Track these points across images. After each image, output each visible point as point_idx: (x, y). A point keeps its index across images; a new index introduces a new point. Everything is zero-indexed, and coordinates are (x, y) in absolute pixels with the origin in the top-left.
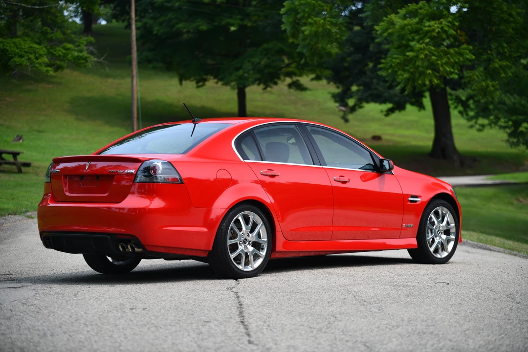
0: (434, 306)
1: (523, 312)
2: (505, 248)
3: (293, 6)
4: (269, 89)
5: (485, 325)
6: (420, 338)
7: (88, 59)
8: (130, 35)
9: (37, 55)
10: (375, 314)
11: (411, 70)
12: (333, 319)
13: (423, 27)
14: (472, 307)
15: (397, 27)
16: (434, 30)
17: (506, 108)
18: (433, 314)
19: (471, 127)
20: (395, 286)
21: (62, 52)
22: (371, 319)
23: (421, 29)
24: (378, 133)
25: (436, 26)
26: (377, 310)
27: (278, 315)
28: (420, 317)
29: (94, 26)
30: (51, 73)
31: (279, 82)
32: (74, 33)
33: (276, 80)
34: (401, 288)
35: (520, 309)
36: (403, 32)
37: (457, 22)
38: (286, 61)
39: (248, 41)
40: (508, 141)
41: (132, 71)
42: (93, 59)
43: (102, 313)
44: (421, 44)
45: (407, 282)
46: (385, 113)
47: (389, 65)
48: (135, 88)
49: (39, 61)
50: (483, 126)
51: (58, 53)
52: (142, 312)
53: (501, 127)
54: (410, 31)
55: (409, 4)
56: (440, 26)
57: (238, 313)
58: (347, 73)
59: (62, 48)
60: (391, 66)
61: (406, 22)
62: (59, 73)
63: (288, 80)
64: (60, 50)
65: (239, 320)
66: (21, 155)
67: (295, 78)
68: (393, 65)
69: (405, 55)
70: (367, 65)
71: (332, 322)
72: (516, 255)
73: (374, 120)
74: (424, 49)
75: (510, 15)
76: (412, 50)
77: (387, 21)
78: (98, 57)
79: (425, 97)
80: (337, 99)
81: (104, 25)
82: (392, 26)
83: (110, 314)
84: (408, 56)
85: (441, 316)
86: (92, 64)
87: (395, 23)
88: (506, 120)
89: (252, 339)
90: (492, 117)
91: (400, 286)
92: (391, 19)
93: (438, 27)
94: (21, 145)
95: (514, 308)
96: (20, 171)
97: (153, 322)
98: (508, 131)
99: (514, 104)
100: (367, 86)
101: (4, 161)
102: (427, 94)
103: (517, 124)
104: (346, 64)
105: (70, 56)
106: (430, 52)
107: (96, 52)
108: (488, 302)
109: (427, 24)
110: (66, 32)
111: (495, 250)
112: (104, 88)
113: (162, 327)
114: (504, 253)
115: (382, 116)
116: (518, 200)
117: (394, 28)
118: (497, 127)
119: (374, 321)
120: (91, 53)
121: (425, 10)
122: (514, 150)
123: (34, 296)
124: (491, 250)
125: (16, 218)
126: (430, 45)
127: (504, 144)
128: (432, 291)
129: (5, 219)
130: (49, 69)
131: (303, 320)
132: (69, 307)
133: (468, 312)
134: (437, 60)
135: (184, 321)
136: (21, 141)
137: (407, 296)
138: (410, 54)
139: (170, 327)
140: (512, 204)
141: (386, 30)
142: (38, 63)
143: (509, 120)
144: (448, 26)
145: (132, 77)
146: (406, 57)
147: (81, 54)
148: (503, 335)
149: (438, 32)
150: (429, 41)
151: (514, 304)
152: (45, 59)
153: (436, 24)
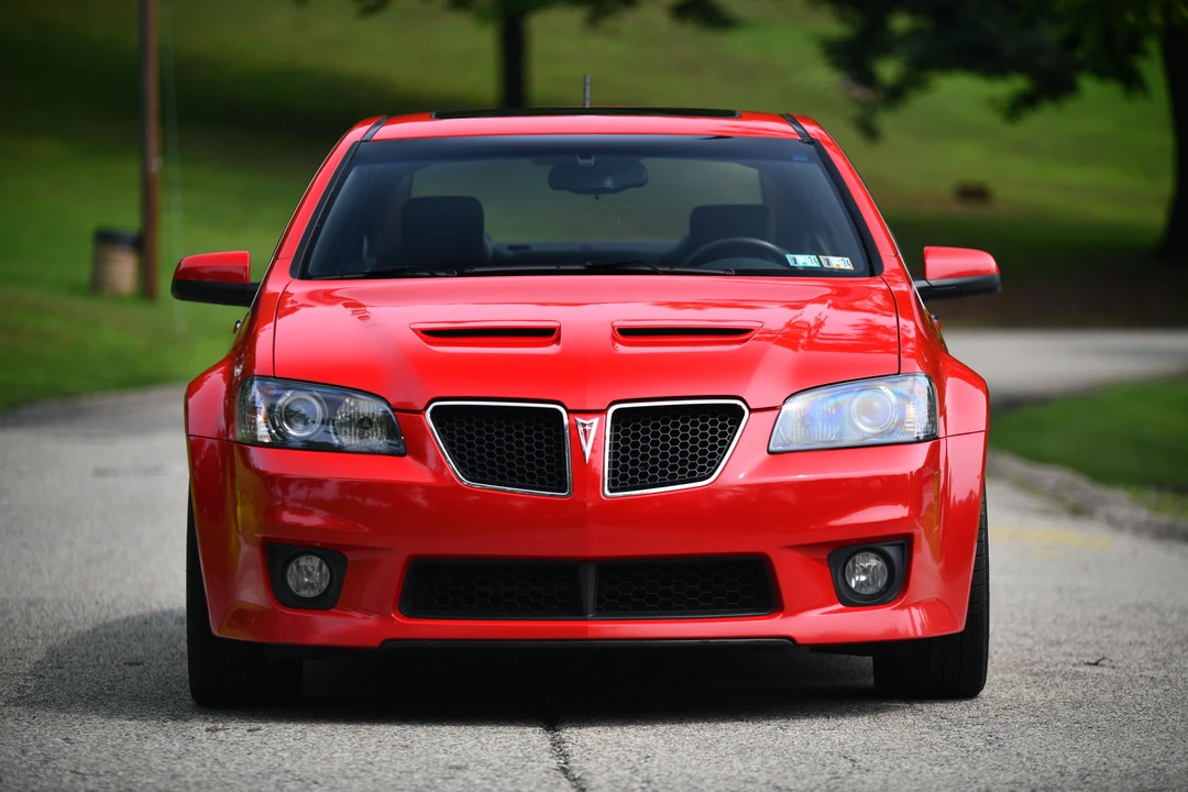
0: (1162, 736)
10: (977, 753)
12: (845, 764)
18: (1157, 759)
20: (1037, 674)
22: (964, 766)
24: (975, 176)
26: (980, 744)
27: (673, 751)
28: (1116, 766)
34: (1058, 680)
43: (120, 741)
45: (1074, 665)
52: (248, 738)
65: (554, 763)
71: (842, 773)
83: (148, 746)
91: (1052, 675)
97: (287, 766)
102: (1153, 46)
113: (321, 781)
115: (993, 120)
119: (975, 774)
128: (1156, 691)
131: (754, 768)
135: (384, 765)
137: (1077, 705)
139: (345, 781)
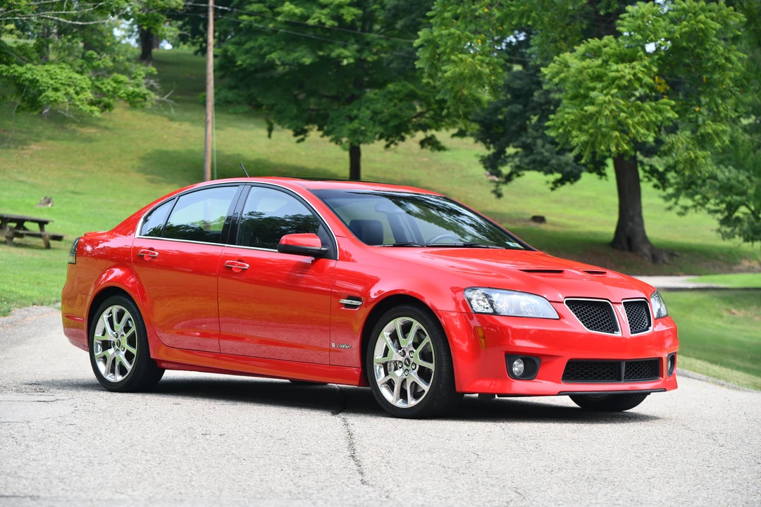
0: (609, 446)
1: (728, 458)
2: (709, 375)
3: (431, 37)
4: (392, 146)
5: (676, 472)
6: (589, 485)
7: (147, 96)
8: (205, 66)
9: (78, 89)
10: (531, 452)
11: (591, 131)
12: (474, 457)
13: (607, 71)
14: (660, 449)
15: (573, 70)
16: (623, 77)
17: (718, 184)
18: (607, 456)
19: (670, 209)
21: (111, 86)
22: (525, 458)
23: (606, 75)
24: (540, 213)
25: (627, 71)
26: (532, 448)
28: (590, 459)
29: (155, 51)
30: (97, 114)
31: (408, 137)
32: (128, 60)
33: (403, 134)
35: (724, 454)
36: (580, 78)
37: (656, 66)
38: (419, 109)
39: (366, 79)
40: (719, 231)
41: (206, 114)
42: (154, 96)
43: (165, 438)
44: (606, 95)
46: (551, 185)
47: (560, 122)
48: (210, 138)
49: (80, 96)
50: (686, 208)
51: (106, 87)
52: (219, 438)
53: (710, 212)
54: (589, 76)
55: (589, 40)
56: (632, 72)
57: (347, 445)
58: (501, 130)
59: (113, 80)
60: (562, 123)
61: (585, 64)
62: (106, 115)
63: (420, 135)
64: (109, 84)
65: (349, 454)
66: (50, 224)
67: (430, 133)
68: (565, 122)
69: (582, 109)
70: (530, 119)
71: (472, 460)
72: (723, 385)
73: (534, 194)
74: (610, 102)
75: (728, 59)
76: (592, 103)
77: (559, 61)
78: (162, 95)
79: (607, 165)
80: (488, 165)
81: (168, 50)
82: (565, 69)
83: (176, 440)
84: (586, 111)
85: (619, 458)
86: (152, 104)
87: (570, 64)
88: (718, 201)
89: (366, 479)
90: (698, 197)
92: (564, 59)
93: (629, 73)
94: (49, 211)
95: (715, 452)
96: (48, 247)
97: (233, 452)
98: (720, 216)
99: (729, 179)
100: (528, 149)
101: (26, 232)
103: (732, 208)
104: (500, 117)
105: (122, 91)
106: (617, 107)
107: (158, 87)
108: (681, 443)
109: (615, 67)
110: (117, 59)
111: (694, 377)
112: (165, 136)
113: (247, 459)
114: (707, 381)
115: (547, 189)
116: (729, 311)
117: (568, 71)
118: (705, 212)
119: (529, 462)
120: (151, 88)
121: (611, 49)
122: (727, 243)
123: (73, 413)
124: (689, 377)
125: (43, 309)
126: (618, 97)
127: (714, 234)
129: (28, 311)
130: (94, 108)
131: (434, 457)
132: (121, 428)
133: (655, 454)
134: (626, 118)
135: (275, 452)
136: (50, 205)
138: (590, 109)
139: (257, 459)
140: (721, 316)
141: (558, 73)
142: (80, 100)
143: (722, 202)
144: (643, 71)
145: (206, 123)
146: (583, 112)
147: (137, 90)
148: (699, 486)
149: (630, 81)
150: (617, 93)
151: (716, 447)
152: (89, 95)
153: (626, 67)
